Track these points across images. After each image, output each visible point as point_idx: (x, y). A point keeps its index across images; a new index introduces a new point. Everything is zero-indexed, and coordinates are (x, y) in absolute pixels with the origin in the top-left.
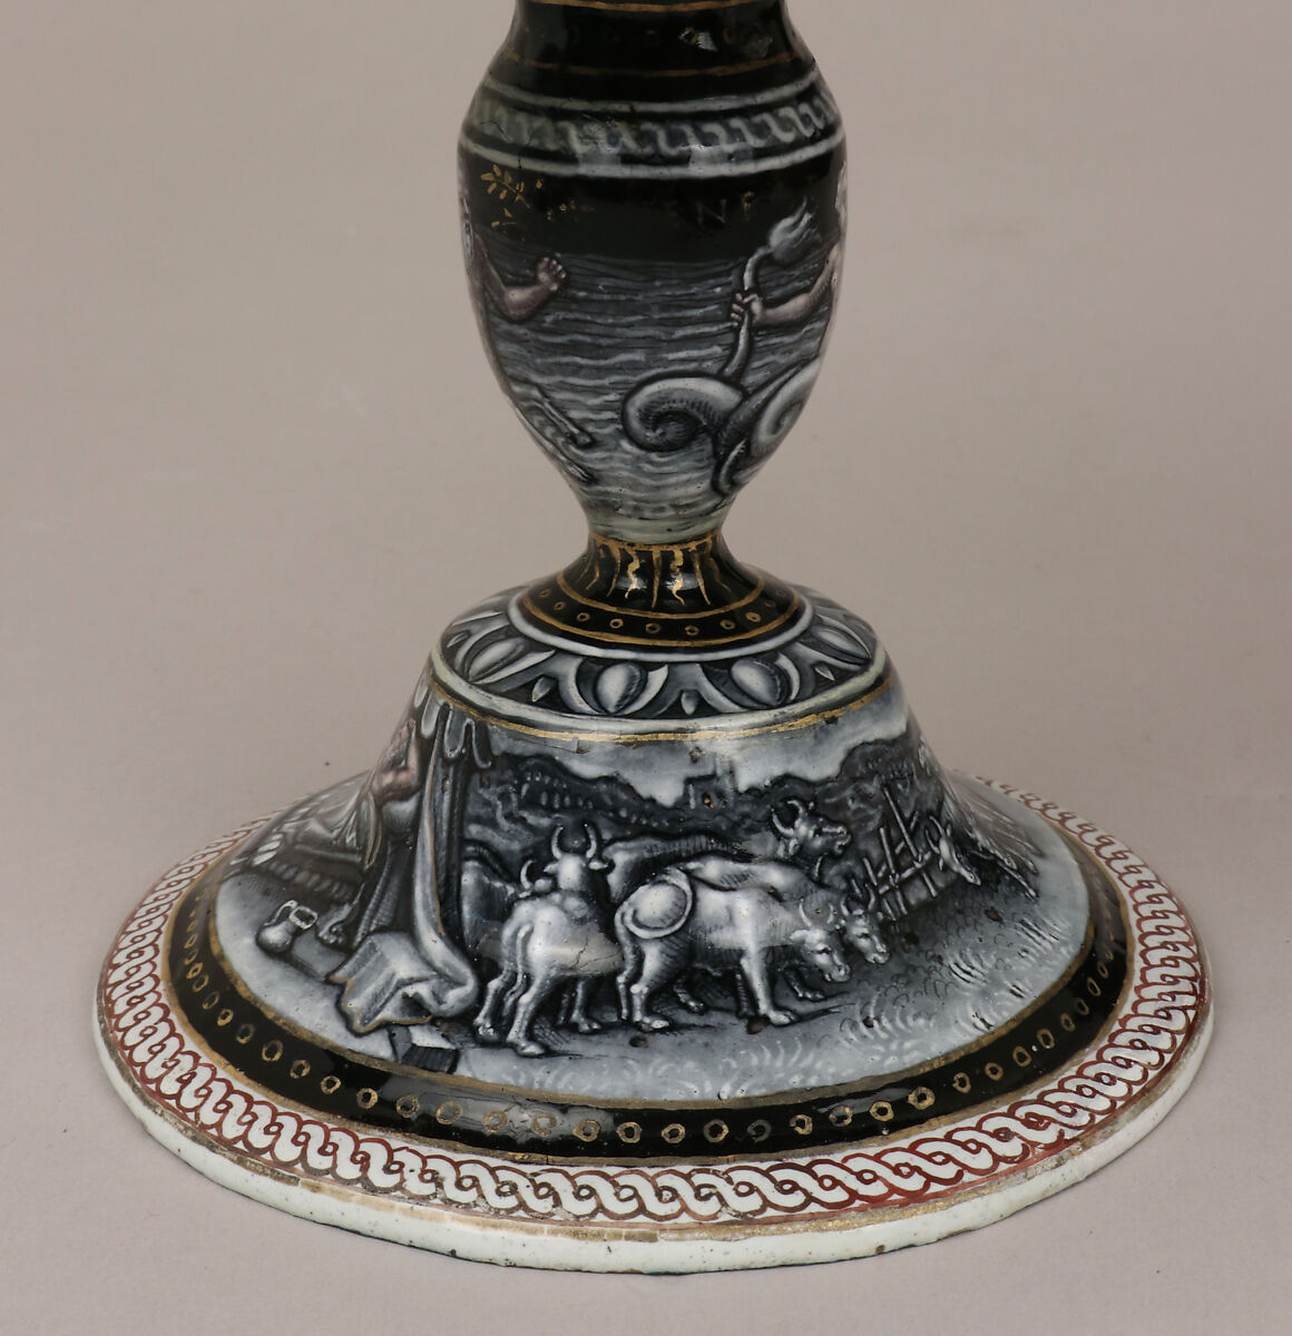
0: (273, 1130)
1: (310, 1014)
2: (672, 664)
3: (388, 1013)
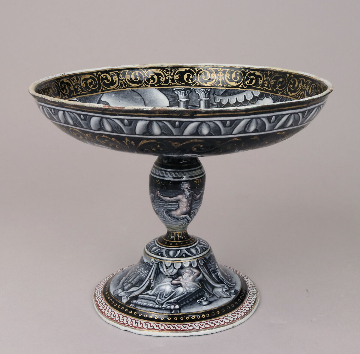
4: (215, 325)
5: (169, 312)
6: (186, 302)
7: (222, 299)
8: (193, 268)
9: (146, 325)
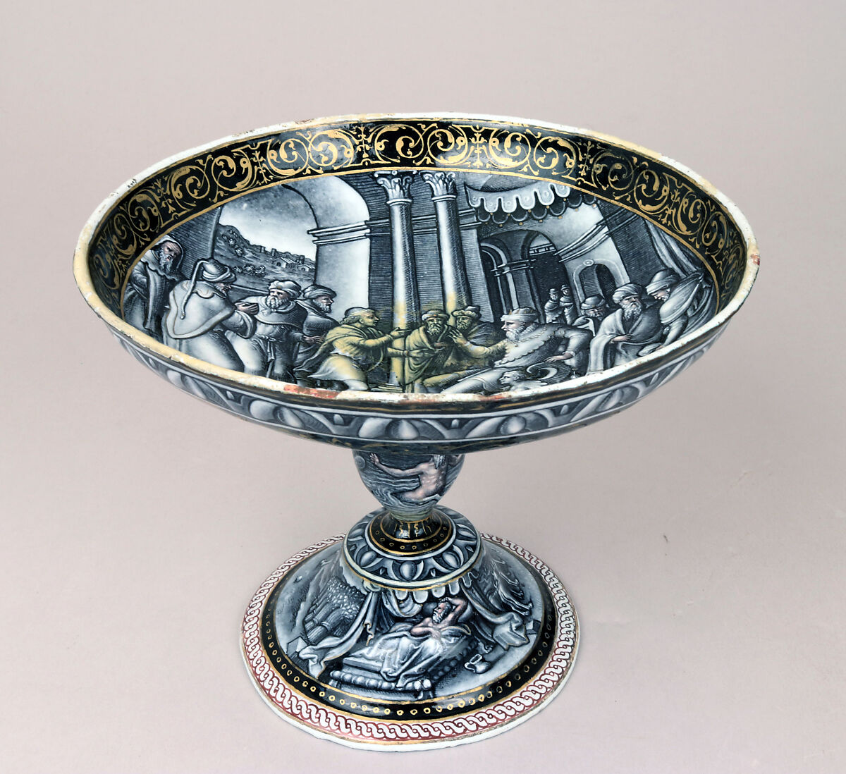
4: (506, 715)
5: (413, 699)
6: (443, 670)
7: (513, 650)
8: (453, 597)
9: (369, 730)
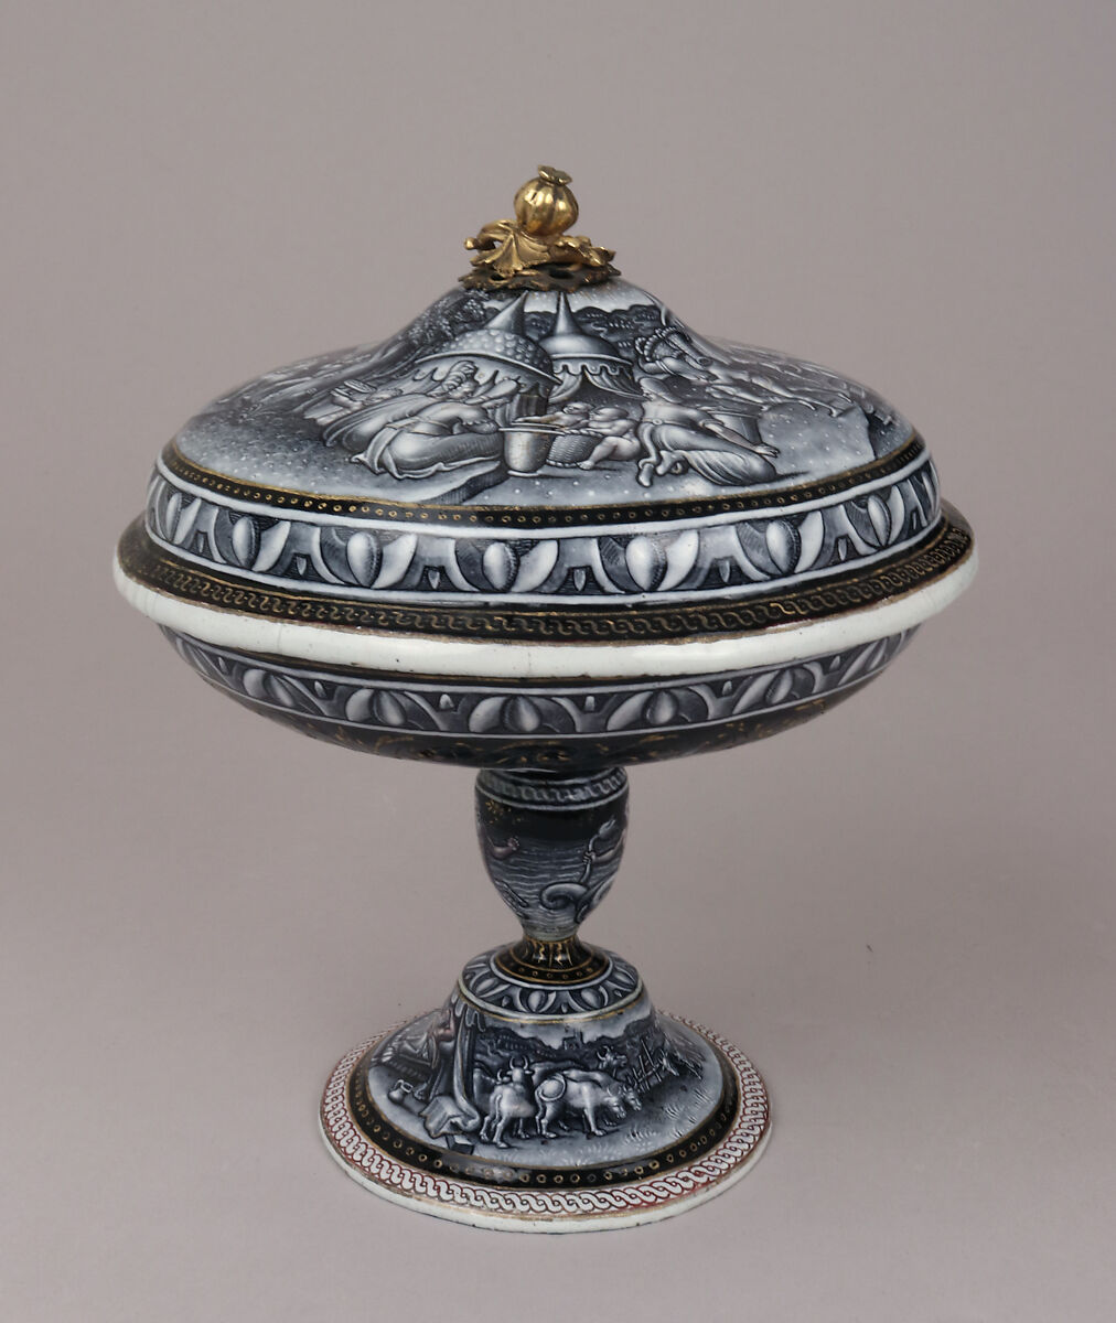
0: (402, 1176)
1: (412, 1128)
2: (557, 991)
3: (445, 1129)
